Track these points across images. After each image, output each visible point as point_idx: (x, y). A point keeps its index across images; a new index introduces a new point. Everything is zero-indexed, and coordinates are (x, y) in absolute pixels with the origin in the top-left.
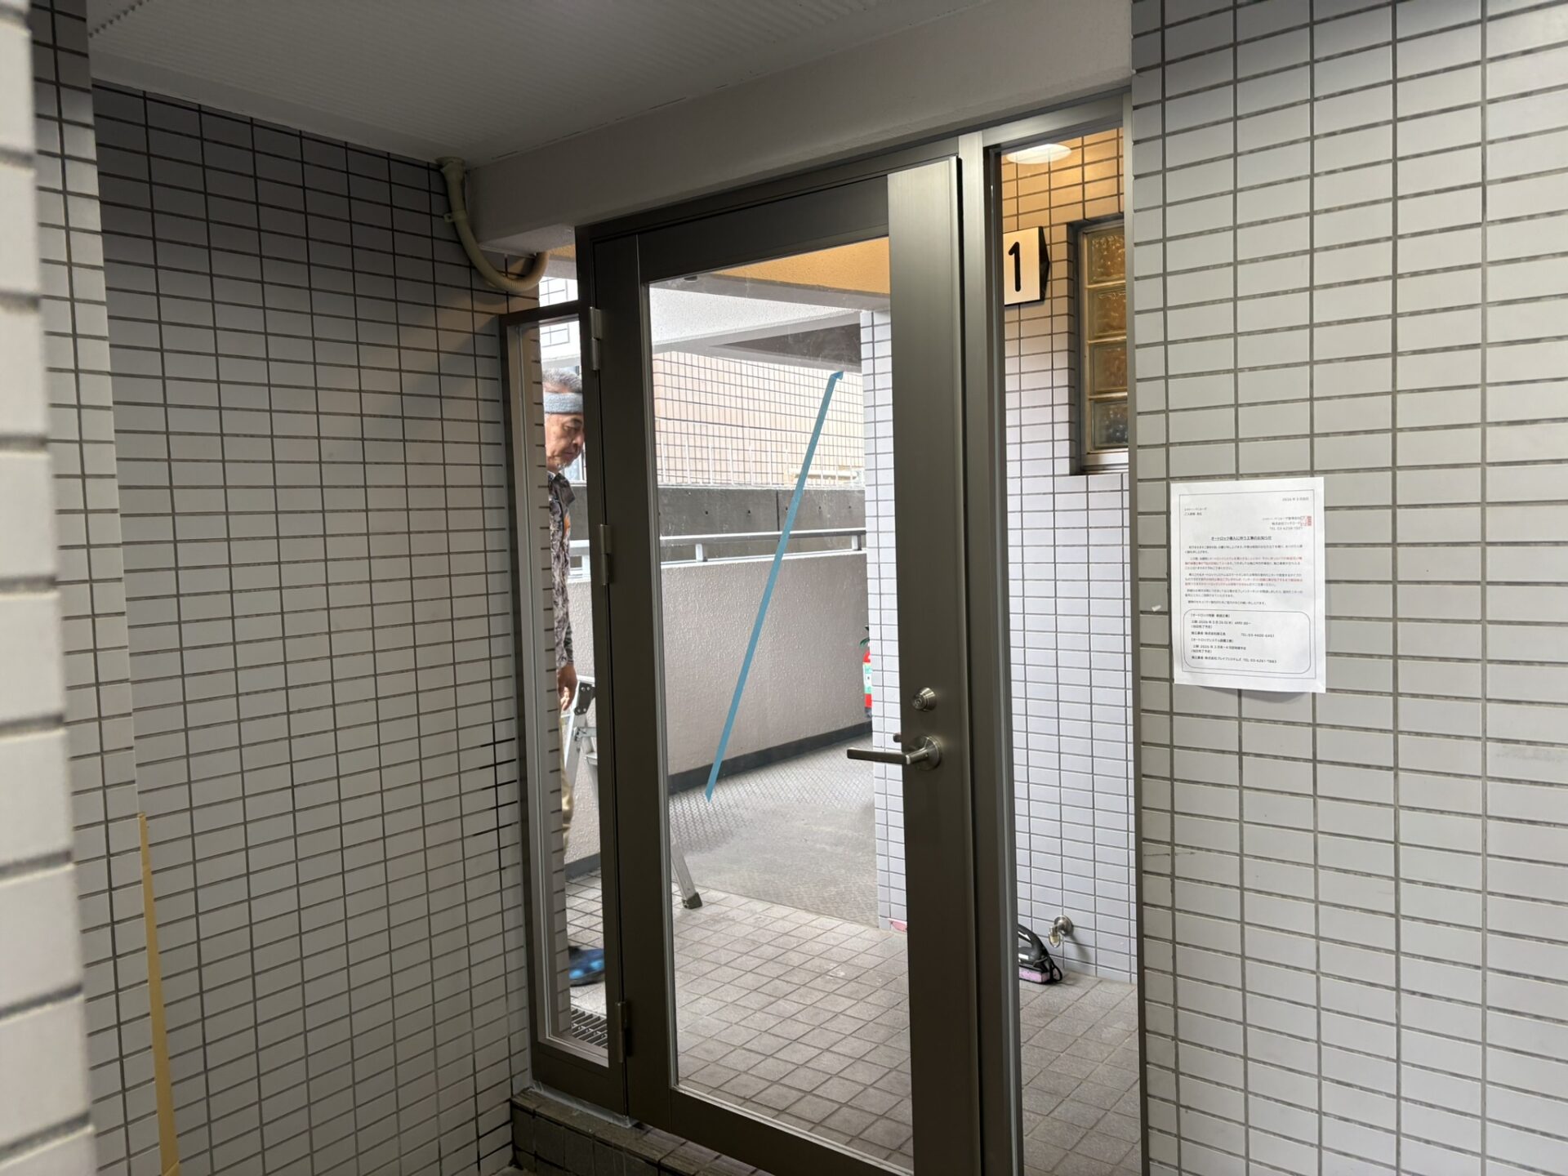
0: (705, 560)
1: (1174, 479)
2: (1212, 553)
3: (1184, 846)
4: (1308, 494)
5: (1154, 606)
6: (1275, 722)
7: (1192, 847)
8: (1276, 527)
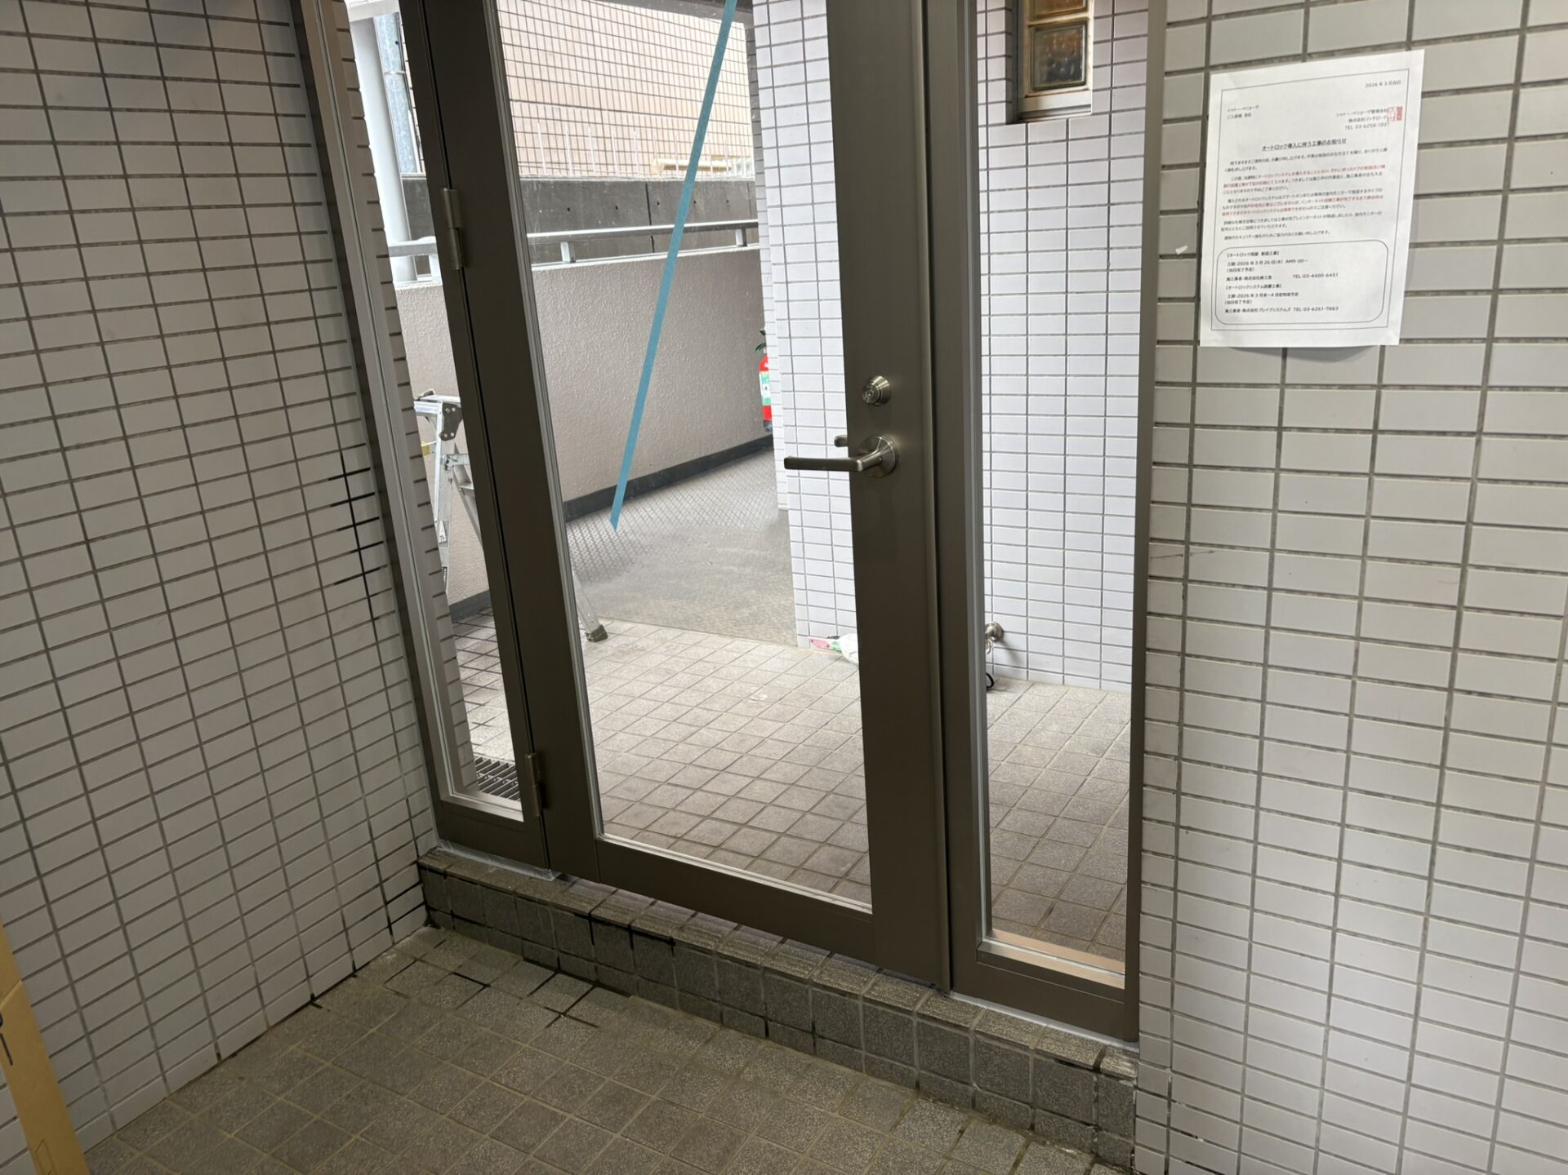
0: (573, 261)
1: (1215, 67)
2: (1262, 170)
3: (1201, 544)
4: (1402, 76)
5: (1180, 246)
6: (1328, 386)
7: (1212, 545)
8: (1354, 124)
